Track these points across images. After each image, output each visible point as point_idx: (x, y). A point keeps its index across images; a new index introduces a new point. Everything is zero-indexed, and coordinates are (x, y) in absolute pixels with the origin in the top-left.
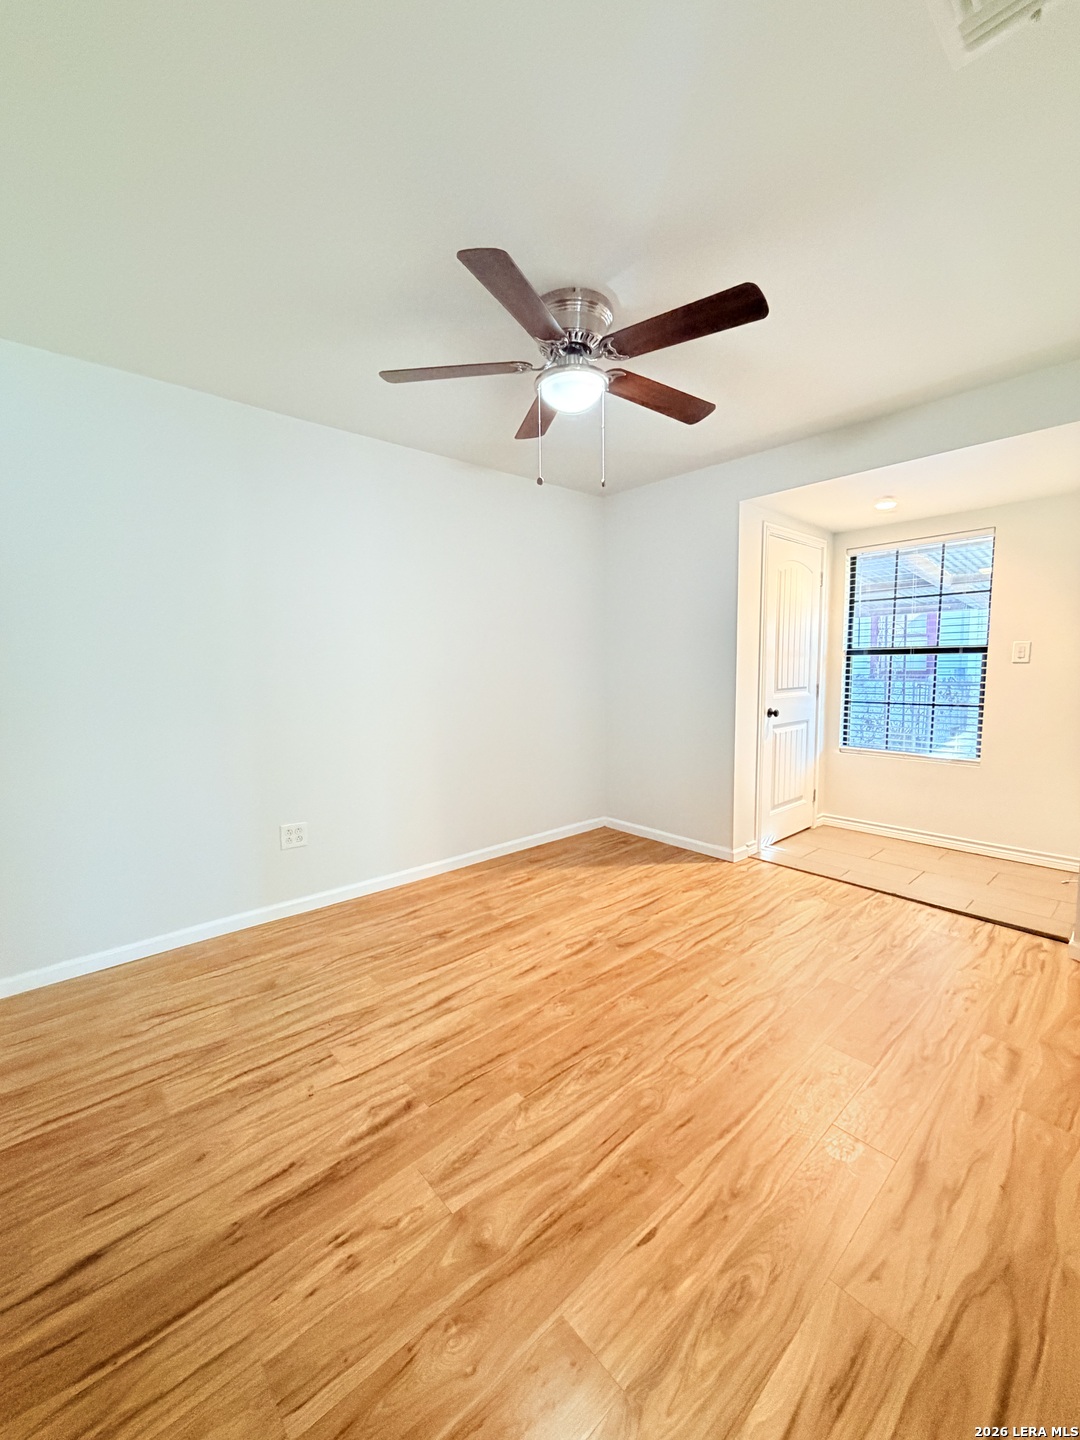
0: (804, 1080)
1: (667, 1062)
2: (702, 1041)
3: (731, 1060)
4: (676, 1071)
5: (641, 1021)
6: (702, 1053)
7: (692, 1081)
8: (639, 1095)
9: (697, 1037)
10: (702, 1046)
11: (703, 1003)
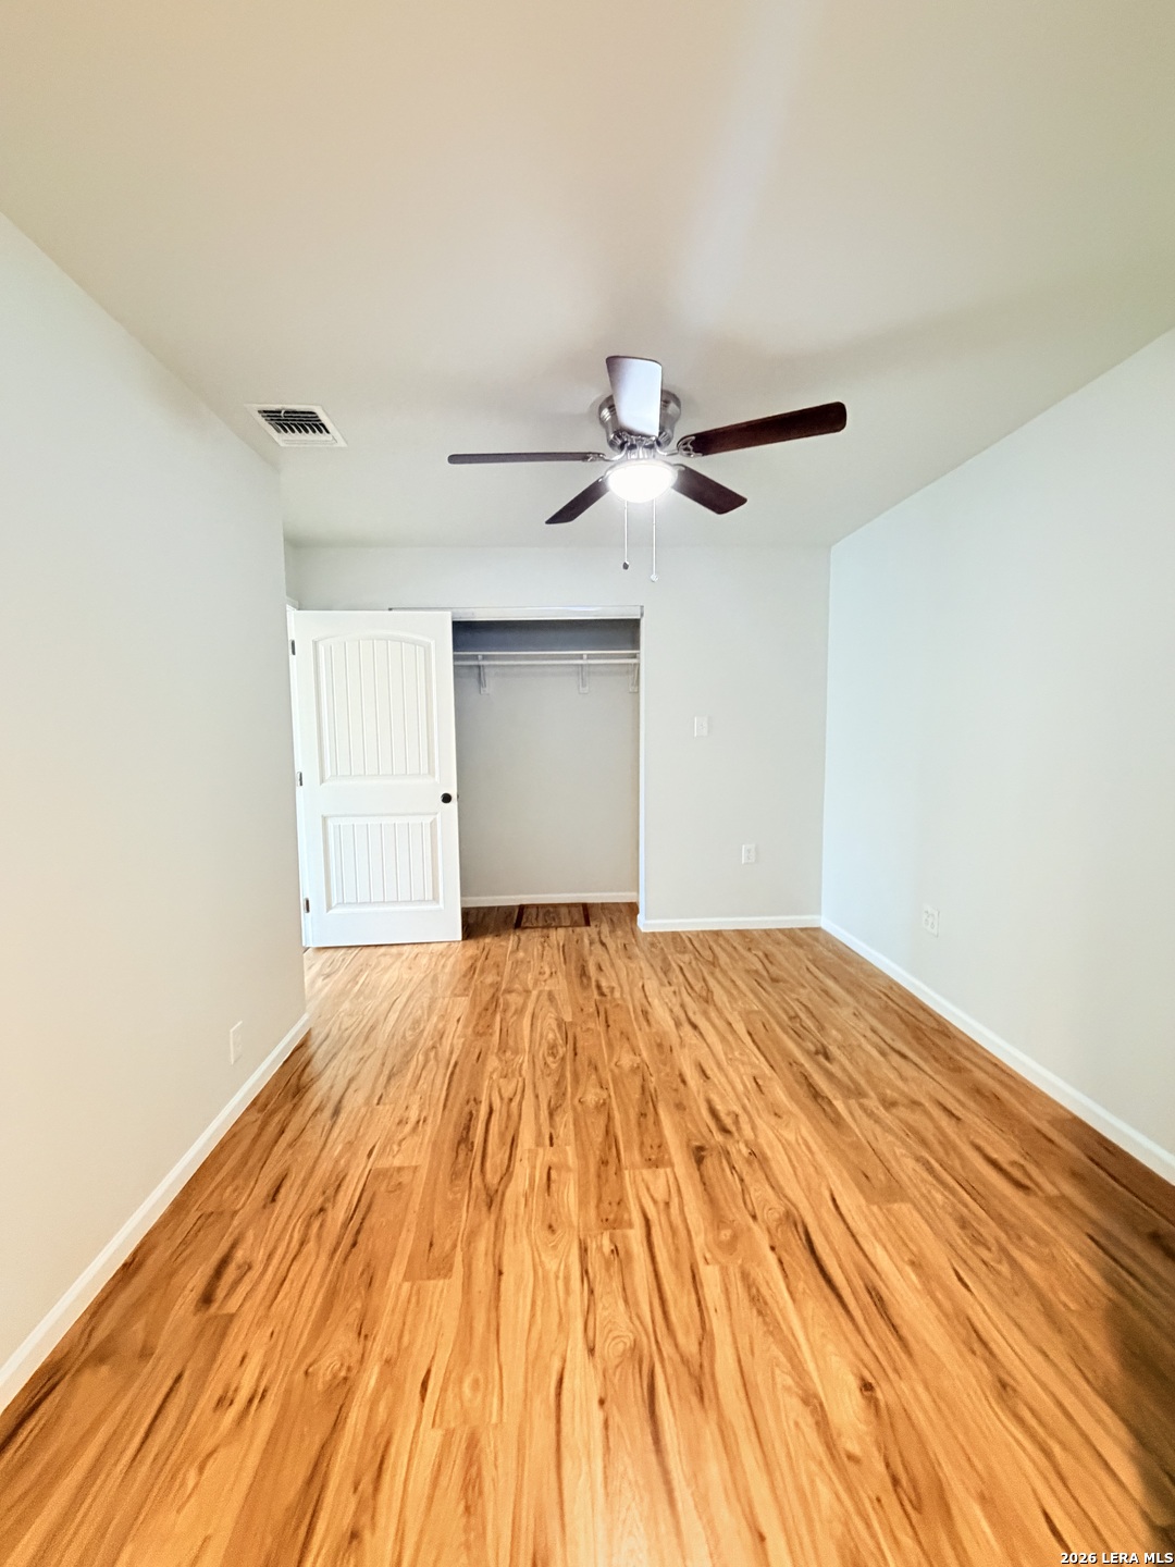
0: (424, 1121)
1: (521, 1075)
2: (514, 1104)
3: (483, 1104)
4: (510, 1075)
5: (569, 1089)
6: (506, 1095)
7: (495, 1077)
8: (516, 1052)
9: (520, 1104)
10: (511, 1100)
11: (547, 1137)
